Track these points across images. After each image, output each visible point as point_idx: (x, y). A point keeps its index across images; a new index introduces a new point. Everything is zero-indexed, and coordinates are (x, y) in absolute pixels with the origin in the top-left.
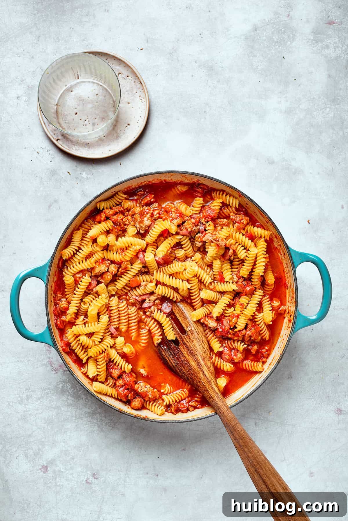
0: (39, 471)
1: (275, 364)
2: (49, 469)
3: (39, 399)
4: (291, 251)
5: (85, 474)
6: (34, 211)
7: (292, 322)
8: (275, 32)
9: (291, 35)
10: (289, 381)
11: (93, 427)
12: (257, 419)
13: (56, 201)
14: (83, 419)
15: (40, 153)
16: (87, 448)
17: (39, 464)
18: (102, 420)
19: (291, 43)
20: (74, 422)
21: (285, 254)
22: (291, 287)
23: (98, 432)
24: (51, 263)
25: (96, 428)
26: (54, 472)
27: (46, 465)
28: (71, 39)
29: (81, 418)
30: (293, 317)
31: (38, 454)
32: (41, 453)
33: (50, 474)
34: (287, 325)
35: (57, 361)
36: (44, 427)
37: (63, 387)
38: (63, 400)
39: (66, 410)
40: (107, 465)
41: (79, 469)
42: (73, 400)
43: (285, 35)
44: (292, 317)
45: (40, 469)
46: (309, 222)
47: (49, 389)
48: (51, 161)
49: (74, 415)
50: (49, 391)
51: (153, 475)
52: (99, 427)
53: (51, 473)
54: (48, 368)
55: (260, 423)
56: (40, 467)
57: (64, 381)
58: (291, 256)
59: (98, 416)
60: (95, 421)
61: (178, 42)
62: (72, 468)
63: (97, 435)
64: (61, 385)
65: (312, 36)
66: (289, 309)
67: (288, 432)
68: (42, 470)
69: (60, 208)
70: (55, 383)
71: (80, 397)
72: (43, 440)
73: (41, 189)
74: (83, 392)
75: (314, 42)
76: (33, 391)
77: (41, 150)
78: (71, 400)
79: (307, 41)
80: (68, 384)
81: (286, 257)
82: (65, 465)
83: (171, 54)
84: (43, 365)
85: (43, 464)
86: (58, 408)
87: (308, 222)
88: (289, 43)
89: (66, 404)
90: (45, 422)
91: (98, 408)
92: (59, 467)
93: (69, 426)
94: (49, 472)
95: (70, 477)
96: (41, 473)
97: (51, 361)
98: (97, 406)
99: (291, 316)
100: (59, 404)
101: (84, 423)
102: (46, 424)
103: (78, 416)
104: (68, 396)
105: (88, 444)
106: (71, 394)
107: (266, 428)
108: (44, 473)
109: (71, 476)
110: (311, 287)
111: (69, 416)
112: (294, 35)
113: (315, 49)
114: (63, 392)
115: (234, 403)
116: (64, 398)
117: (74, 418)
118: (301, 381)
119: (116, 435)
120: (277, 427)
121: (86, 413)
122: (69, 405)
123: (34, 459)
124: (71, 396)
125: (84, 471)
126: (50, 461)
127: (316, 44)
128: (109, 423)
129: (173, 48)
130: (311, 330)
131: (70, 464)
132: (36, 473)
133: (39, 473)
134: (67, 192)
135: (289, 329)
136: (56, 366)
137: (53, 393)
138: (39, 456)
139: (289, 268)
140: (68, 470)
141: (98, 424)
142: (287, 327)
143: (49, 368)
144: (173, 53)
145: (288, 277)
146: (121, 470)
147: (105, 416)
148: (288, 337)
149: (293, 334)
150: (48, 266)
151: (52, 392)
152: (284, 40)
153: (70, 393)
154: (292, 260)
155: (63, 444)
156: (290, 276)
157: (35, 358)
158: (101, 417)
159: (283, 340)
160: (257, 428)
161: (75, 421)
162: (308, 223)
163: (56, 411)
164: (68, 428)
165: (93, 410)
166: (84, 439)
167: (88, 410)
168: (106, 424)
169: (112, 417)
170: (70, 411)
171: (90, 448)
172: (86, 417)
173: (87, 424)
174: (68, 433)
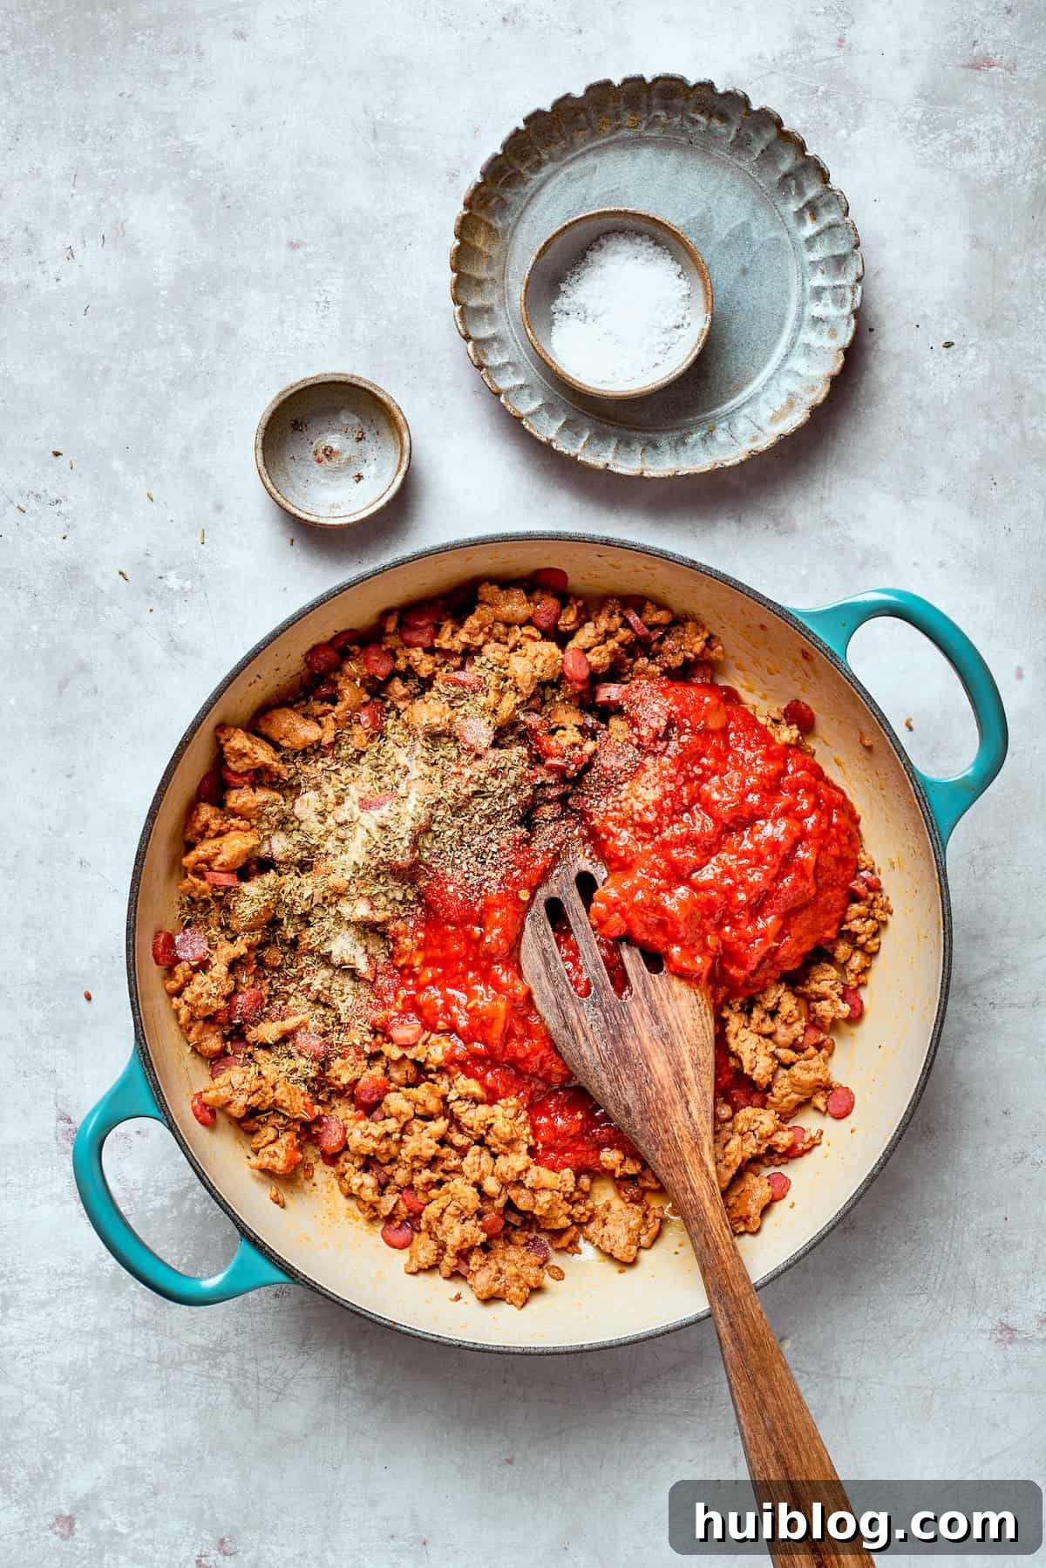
0: (48, 1533)
2: (78, 1526)
3: (42, 1305)
5: (193, 1540)
6: (15, 701)
8: (797, 96)
9: (851, 108)
10: (845, 1241)
13: (83, 668)
15: (28, 511)
16: (198, 1459)
17: (45, 1510)
18: (243, 1372)
19: (849, 135)
20: (156, 1377)
23: (232, 1408)
26: (95, 1534)
27: (67, 1514)
28: (123, 130)
29: (177, 1366)
31: (42, 1478)
32: (51, 1475)
33: (82, 1541)
36: (60, 1396)
38: (117, 1309)
39: (129, 1341)
40: (262, 1512)
41: (174, 1526)
42: (149, 1310)
43: (830, 107)
45: (52, 1527)
46: (912, 724)
47: (71, 1274)
48: (64, 538)
50: (72, 1280)
51: (412, 1541)
52: (235, 1392)
53: (85, 1538)
54: (68, 1208)
56: (51, 1520)
59: (232, 1359)
61: (474, 136)
62: (151, 1523)
63: (228, 1417)
65: (920, 109)
67: (842, 1400)
68: (57, 1529)
69: (96, 692)
70: (92, 1257)
72: (57, 1434)
73: (35, 628)
75: (925, 128)
76: (21, 1283)
77: (32, 501)
79: (903, 124)
82: (130, 1515)
84: (53, 1197)
85: (60, 1510)
86: (102, 1334)
87: (908, 725)
88: (843, 132)
89: (129, 1319)
90: (63, 1378)
92: (110, 1518)
93: (137, 1389)
94: (78, 1535)
95: (148, 1549)
96: (55, 1539)
98: (229, 1328)
100: (106, 1323)
101: (186, 1381)
102: (67, 1385)
103: (169, 1359)
105: (201, 1448)
108: (63, 1537)
109: (150, 1546)
111: (139, 1358)
112: (860, 106)
113: (929, 151)
114: (117, 1282)
116: (122, 1302)
117: (155, 1366)
118: (884, 1238)
119: (291, 1417)
121: (191, 1349)
122: (137, 1324)
123: (32, 1495)
125: (191, 1532)
126: (81, 1501)
127: (932, 136)
128: (266, 1380)
129: (460, 157)
131: (146, 1512)
132: (38, 1538)
133: (47, 1538)
134: (119, 637)
137: (84, 1287)
138: (45, 1486)
140: (139, 1529)
141: (231, 1384)
143: (72, 1207)
144: (458, 171)
146: (309, 1526)
147: (255, 1360)
151: (82, 1284)
152: (827, 124)
155: (123, 1448)
157: (27, 1175)
158: (241, 1360)
161: (158, 1374)
162: (908, 728)
163: (96, 1343)
164: (136, 1398)
165: (214, 1338)
166: (187, 1429)
167: (201, 1341)
168: (258, 1383)
169: (278, 1361)
170: (143, 1342)
171: (208, 1459)
172: (194, 1363)
173: (195, 1385)
174: (136, 1411)
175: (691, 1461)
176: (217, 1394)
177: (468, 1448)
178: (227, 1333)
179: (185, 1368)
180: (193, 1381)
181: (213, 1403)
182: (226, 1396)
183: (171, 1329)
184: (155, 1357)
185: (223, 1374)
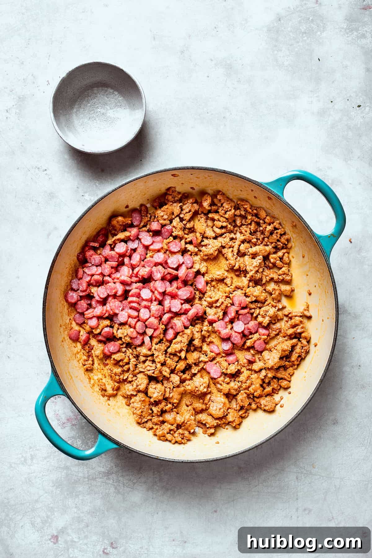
0: (49, 542)
2: (59, 539)
3: (45, 458)
5: (101, 543)
6: (31, 241)
8: (302, 21)
9: (321, 24)
10: (334, 427)
12: (299, 473)
13: (55, 228)
15: (35, 174)
16: (103, 513)
17: (48, 533)
18: (118, 481)
19: (321, 34)
20: (87, 484)
23: (115, 494)
26: (66, 542)
27: (56, 535)
28: (66, 40)
29: (94, 479)
32: (50, 520)
35: (63, 414)
36: (52, 491)
39: (77, 471)
40: (126, 532)
41: (94, 538)
43: (314, 24)
45: (50, 539)
51: (180, 542)
52: (115, 488)
55: (302, 478)
57: (73, 437)
59: (114, 476)
61: (189, 38)
62: (86, 537)
63: (113, 497)
64: (70, 441)
65: (345, 24)
67: (335, 486)
69: (60, 237)
72: (52, 505)
73: (38, 215)
75: (348, 31)
76: (38, 450)
77: (37, 170)
79: (340, 30)
80: (78, 440)
82: (79, 534)
85: (53, 533)
86: (67, 468)
87: (350, 241)
88: (319, 33)
90: (53, 485)
92: (71, 536)
93: (80, 488)
94: (60, 542)
96: (51, 544)
97: (58, 414)
101: (98, 485)
102: (55, 487)
103: (91, 477)
105: (103, 509)
107: (309, 483)
108: (54, 543)
109: (86, 546)
111: (81, 477)
112: (324, 23)
113: (349, 39)
117: (86, 480)
118: (349, 426)
120: (323, 481)
121: (99, 473)
123: (42, 528)
125: (101, 540)
126: (61, 530)
127: (350, 33)
128: (127, 483)
129: (185, 46)
130: (359, 367)
131: (84, 533)
132: (45, 544)
136: (64, 419)
138: (47, 524)
140: (82, 539)
141: (114, 485)
143: (56, 422)
144: (184, 51)
146: (143, 537)
147: (122, 476)
152: (313, 30)
155: (75, 510)
158: (117, 476)
160: (300, 484)
163: (65, 471)
164: (80, 491)
165: (108, 469)
166: (99, 503)
167: (103, 470)
168: (124, 484)
169: (131, 477)
170: (82, 471)
171: (106, 513)
172: (100, 478)
173: (101, 486)
174: (80, 496)
175: (281, 510)
176: (109, 489)
177: (200, 507)
178: (112, 467)
179: (97, 480)
180: (100, 484)
181: (108, 492)
182: (112, 490)
183: (92, 466)
184: (86, 476)
185: (111, 482)
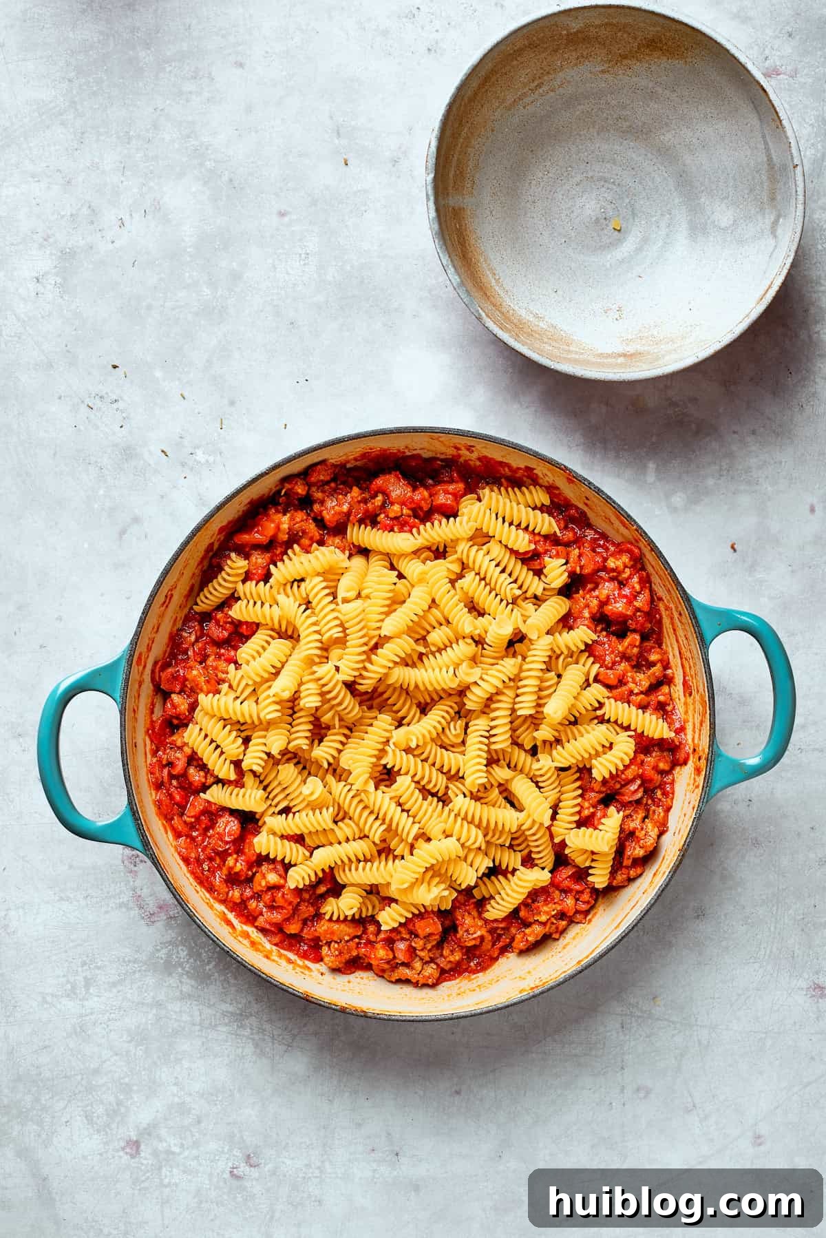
0: (121, 1153)
1: (667, 873)
2: (142, 1147)
3: (114, 984)
4: (694, 606)
5: (227, 1156)
6: (86, 546)
7: (704, 773)
10: (698, 925)
11: (243, 1047)
12: (626, 1015)
13: (136, 520)
14: (219, 1029)
15: (95, 408)
16: (230, 1096)
17: (119, 1137)
18: (262, 1031)
20: (198, 1036)
21: (680, 614)
22: (698, 691)
23: (254, 1058)
24: (131, 656)
25: (249, 1049)
26: (155, 1153)
27: (135, 1139)
28: (157, 134)
29: (213, 1027)
30: (705, 762)
31: (116, 1113)
32: (123, 1110)
33: (146, 1159)
34: (692, 781)
35: (151, 896)
36: (128, 1052)
37: (169, 955)
38: (169, 986)
39: (178, 1010)
40: (277, 1134)
41: (213, 1146)
42: (192, 986)
44: (703, 761)
45: (123, 1149)
46: (735, 546)
47: (135, 961)
48: (121, 427)
49: (198, 1019)
50: (136, 966)
51: (387, 1153)
52: (256, 1046)
53: (148, 1156)
54: (132, 913)
55: (634, 1024)
56: (122, 1144)
57: (170, 943)
58: (695, 618)
59: (253, 1021)
60: (247, 1032)
61: (410, 133)
62: (196, 1144)
63: (252, 1064)
64: (164, 951)
66: (696, 742)
67: (700, 1042)
68: (128, 1150)
69: (146, 536)
70: (150, 948)
71: (209, 977)
72: (127, 1080)
73: (101, 492)
74: (215, 966)
76: (99, 968)
77: (98, 401)
78: (188, 985)
80: (180, 948)
81: (683, 621)
82: (181, 1138)
83: (395, 162)
84: (121, 905)
85: (129, 1136)
86: (159, 1005)
87: (733, 547)
89: (178, 994)
90: (129, 1038)
91: (253, 1002)
92: (166, 1142)
93: (184, 1045)
94: (143, 1154)
95: (194, 1163)
96: (127, 1157)
97: (139, 896)
98: (251, 998)
99: (700, 759)
100: (161, 997)
101: (220, 1038)
102: (133, 1043)
103: (207, 1022)
104: (181, 975)
105: (232, 1088)
106: (188, 972)
107: (647, 1037)
108: (133, 1156)
109: (196, 1161)
110: (743, 702)
111: (186, 1022)
114: (168, 967)
115: (574, 968)
116: (173, 981)
117: (197, 1028)
118: (727, 923)
119: (298, 1063)
120: (676, 1032)
121: (224, 1014)
122: (184, 997)
123: (108, 1126)
124: (188, 977)
125: (226, 1150)
126: (145, 1129)
128: (280, 1035)
129: (400, 148)
130: (748, 803)
131: (193, 1136)
132: (114, 1157)
133: (120, 1157)
134: (162, 497)
135: (697, 790)
136: (152, 906)
137: (145, 971)
138: (118, 1119)
139: (693, 647)
140: (188, 1148)
141: (253, 1039)
142: (691, 786)
143: (135, 912)
144: (399, 158)
145: (690, 667)
146: (312, 1144)
147: (270, 1021)
148: (696, 809)
149: (707, 802)
150: (124, 663)
151: (143, 968)
153: (187, 969)
154: (699, 627)
155: (175, 1089)
156: (695, 664)
157: (102, 890)
158: (260, 1022)
159: (685, 815)
160: (628, 1037)
161: (200, 1033)
162: (732, 551)
163: (154, 1012)
164: (184, 1052)
165: (240, 1006)
166: (222, 1074)
167: (230, 1008)
168: (273, 1038)
169: (287, 1022)
170: (188, 1010)
171: (237, 1095)
172: (226, 1025)
173: (227, 1041)
174: (184, 1062)
175: (590, 1089)
177: (427, 1083)
178: (249, 1002)
180: (224, 1038)
181: (240, 1054)
183: (209, 1000)
